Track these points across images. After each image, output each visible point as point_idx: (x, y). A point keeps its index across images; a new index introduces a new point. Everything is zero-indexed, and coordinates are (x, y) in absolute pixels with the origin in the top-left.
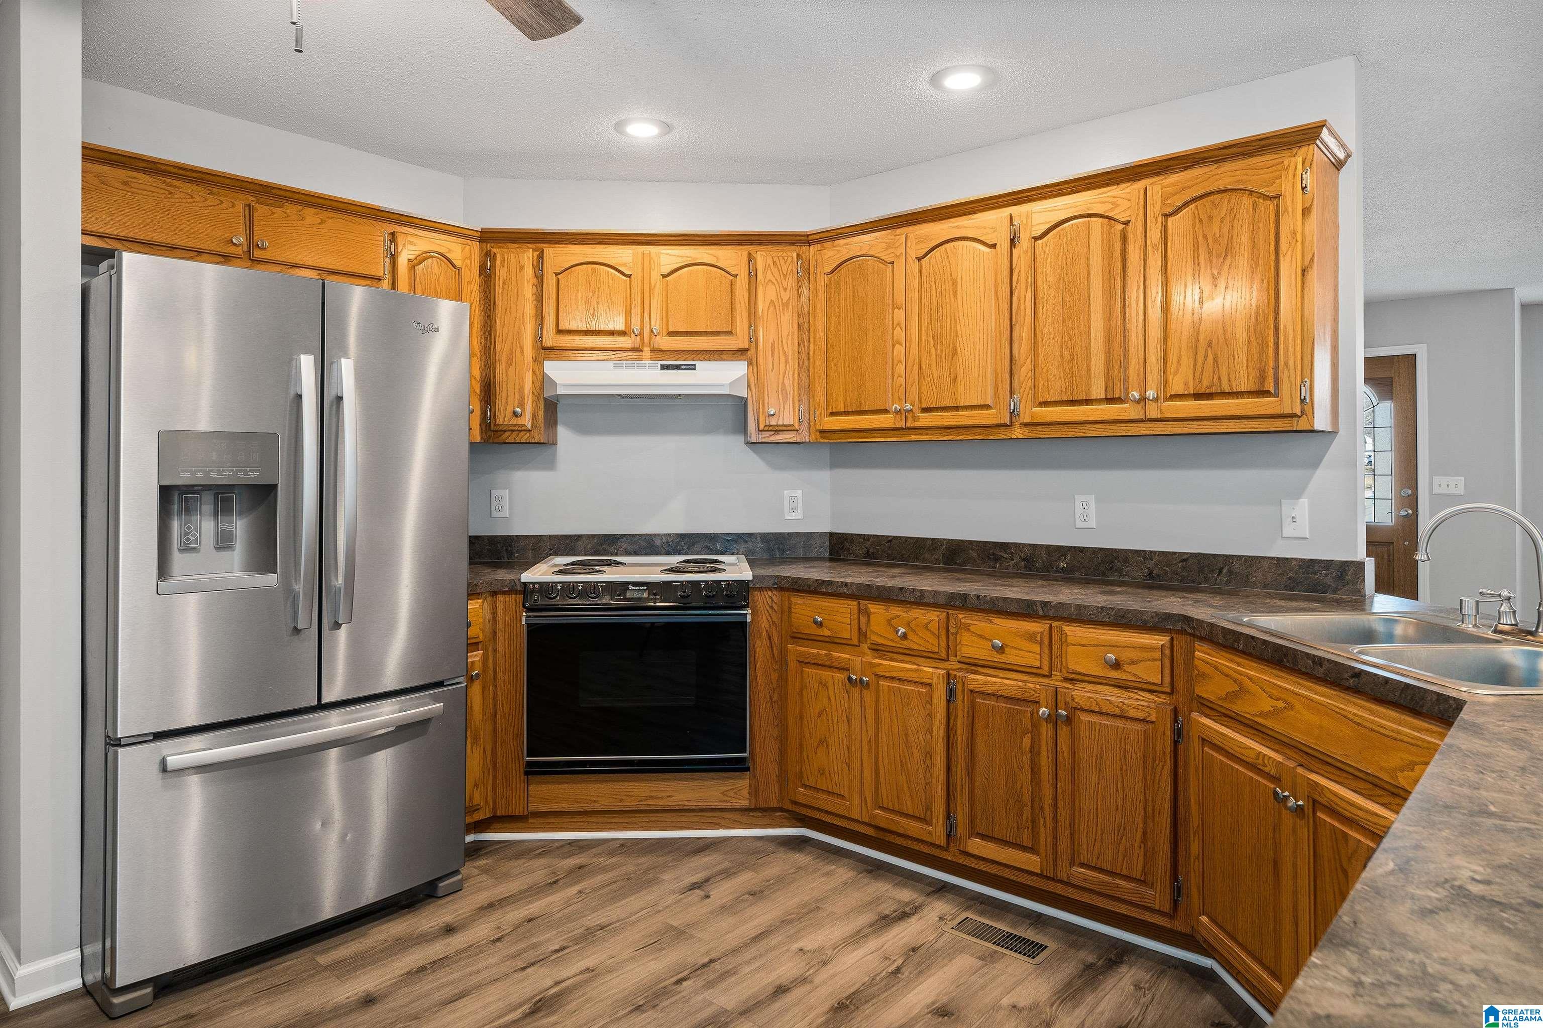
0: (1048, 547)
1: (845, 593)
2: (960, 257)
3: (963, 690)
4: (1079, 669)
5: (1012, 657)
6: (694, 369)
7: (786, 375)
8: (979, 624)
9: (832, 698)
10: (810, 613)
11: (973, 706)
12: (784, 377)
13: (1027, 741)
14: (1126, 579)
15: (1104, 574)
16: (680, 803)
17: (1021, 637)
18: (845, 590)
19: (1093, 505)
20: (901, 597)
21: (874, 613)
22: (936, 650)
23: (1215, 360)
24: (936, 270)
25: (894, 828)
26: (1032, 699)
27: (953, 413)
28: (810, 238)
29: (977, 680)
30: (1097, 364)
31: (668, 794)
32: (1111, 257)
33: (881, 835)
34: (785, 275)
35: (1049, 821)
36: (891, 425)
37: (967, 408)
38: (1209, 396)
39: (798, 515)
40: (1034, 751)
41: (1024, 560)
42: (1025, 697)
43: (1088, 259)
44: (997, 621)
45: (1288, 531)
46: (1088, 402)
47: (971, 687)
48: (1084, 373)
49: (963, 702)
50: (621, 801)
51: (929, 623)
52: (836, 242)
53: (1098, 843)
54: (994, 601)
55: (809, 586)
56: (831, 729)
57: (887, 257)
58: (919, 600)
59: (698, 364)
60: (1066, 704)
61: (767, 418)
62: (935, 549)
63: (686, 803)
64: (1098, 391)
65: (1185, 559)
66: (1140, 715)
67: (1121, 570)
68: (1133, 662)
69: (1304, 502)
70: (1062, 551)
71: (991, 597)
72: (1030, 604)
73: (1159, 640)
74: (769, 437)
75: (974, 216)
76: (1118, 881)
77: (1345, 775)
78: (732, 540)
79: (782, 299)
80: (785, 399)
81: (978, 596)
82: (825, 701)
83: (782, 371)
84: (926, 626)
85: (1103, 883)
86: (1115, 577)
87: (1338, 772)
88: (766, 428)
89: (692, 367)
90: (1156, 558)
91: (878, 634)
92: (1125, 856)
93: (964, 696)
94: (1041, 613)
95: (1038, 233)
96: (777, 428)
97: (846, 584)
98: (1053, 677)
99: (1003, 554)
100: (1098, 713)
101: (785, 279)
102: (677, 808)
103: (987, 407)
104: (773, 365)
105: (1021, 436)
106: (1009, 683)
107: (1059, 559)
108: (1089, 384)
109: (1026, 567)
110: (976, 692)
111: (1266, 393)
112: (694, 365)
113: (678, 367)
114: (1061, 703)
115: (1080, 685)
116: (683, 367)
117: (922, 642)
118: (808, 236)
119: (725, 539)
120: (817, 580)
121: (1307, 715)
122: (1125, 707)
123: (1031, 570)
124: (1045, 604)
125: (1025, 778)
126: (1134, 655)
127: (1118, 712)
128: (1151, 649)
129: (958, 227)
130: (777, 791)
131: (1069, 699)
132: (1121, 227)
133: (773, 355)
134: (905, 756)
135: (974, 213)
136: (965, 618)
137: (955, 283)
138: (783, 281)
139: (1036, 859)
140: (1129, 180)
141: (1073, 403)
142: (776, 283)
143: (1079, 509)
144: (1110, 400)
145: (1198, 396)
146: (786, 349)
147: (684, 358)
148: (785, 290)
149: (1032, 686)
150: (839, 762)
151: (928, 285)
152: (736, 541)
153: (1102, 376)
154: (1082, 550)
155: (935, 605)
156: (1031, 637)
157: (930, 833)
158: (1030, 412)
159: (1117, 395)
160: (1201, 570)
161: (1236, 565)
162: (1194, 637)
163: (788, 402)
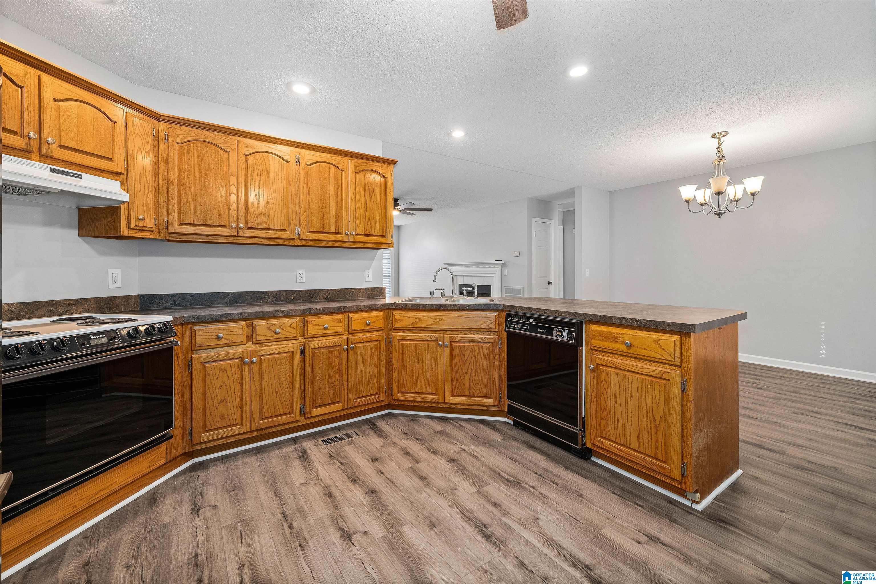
0: (286, 291)
1: (240, 319)
2: (271, 162)
3: (309, 349)
4: (357, 329)
5: (330, 331)
6: (81, 178)
7: (149, 196)
8: (316, 320)
9: (230, 376)
10: (215, 334)
11: (314, 355)
12: (147, 197)
13: (337, 361)
14: (319, 300)
15: (310, 299)
16: (122, 484)
17: (334, 321)
18: (240, 317)
19: (304, 273)
20: (276, 315)
21: (259, 325)
22: (295, 335)
23: (371, 224)
24: (257, 163)
25: (272, 425)
26: (339, 344)
27: (266, 232)
28: (162, 117)
29: (315, 343)
30: (333, 221)
31: (113, 482)
32: (337, 180)
33: (261, 433)
34: (147, 134)
35: (346, 388)
36: (228, 234)
37: (274, 230)
38: (368, 235)
39: (119, 285)
40: (340, 364)
41: (275, 298)
42: (336, 344)
43: (329, 179)
44: (323, 317)
45: (367, 279)
46: (328, 233)
47: (313, 347)
48: (328, 222)
49: (309, 354)
50: (74, 507)
51: (291, 324)
52: (182, 127)
53: (363, 388)
54: (323, 309)
55: (213, 319)
56: (229, 392)
57: (226, 148)
58: (288, 315)
59: (84, 175)
60: (352, 342)
61: (137, 221)
62: (225, 297)
63: (126, 482)
64: (333, 230)
65: (339, 291)
66: (376, 339)
67: (316, 297)
68: (374, 322)
69: (371, 270)
70: (292, 292)
71: (323, 308)
72: (339, 308)
73: (381, 313)
74: (135, 233)
75: (276, 145)
76: (369, 398)
77: (460, 332)
78: (72, 304)
79: (146, 149)
80: (148, 211)
81: (317, 309)
82: (225, 379)
83: (146, 194)
84: (290, 326)
85: (365, 401)
86: (314, 300)
87: (457, 332)
88: (136, 228)
89: (80, 177)
90: (329, 291)
91: (261, 335)
92: (372, 388)
93: (309, 352)
94: (343, 311)
95: (309, 163)
96: (142, 228)
97: (241, 314)
98: (345, 334)
99: (264, 296)
100: (363, 342)
101: (147, 136)
102: (119, 488)
103: (285, 230)
104: (140, 188)
105: (299, 244)
106: (330, 341)
107: (291, 296)
108: (330, 226)
109: (276, 300)
110: (315, 348)
111: (383, 236)
112: (81, 175)
113: (67, 174)
114: (350, 343)
115: (354, 335)
116: (71, 174)
117: (288, 334)
118: (161, 116)
119: (65, 304)
120: (218, 315)
121: (449, 320)
122: (372, 338)
123: (278, 301)
124: (344, 307)
125: (336, 376)
126: (374, 319)
127: (370, 340)
128: (379, 316)
129: (269, 147)
130: (181, 445)
131: (353, 341)
132: (341, 171)
133: (140, 182)
134: (278, 388)
135: (276, 143)
136: (309, 319)
137: (268, 172)
138: (146, 138)
139: (341, 404)
140: (342, 155)
141: (323, 233)
142: (142, 137)
143: (298, 275)
144: (337, 233)
145: (365, 235)
146: (148, 180)
147: (71, 168)
148: (148, 143)
149: (339, 339)
150: (235, 407)
151: (252, 169)
152: (75, 305)
153: (334, 224)
154: (301, 291)
155: (296, 316)
156: (339, 321)
157: (292, 417)
158: (305, 235)
159: (340, 232)
160: (344, 295)
161: (354, 291)
162: (390, 310)
163: (149, 213)
